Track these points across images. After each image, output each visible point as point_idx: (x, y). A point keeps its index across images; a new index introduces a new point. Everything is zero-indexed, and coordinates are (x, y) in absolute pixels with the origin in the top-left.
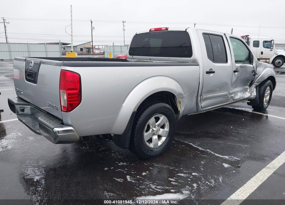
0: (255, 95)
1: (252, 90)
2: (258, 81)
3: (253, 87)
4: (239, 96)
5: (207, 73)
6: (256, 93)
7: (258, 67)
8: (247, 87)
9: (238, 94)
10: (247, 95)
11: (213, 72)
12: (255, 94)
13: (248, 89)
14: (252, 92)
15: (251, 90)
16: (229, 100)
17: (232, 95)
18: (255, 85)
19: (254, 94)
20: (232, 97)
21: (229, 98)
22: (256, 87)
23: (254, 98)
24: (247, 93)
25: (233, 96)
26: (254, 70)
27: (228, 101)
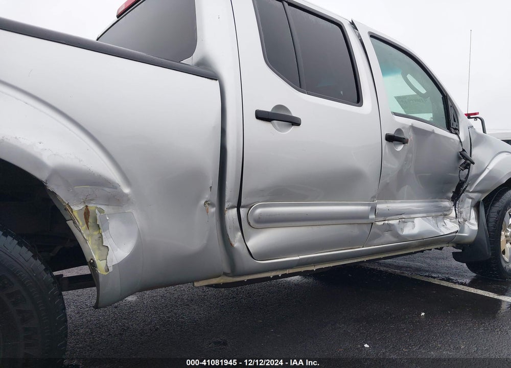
0: (473, 230)
1: (464, 215)
2: (478, 189)
3: (466, 206)
4: (418, 227)
5: (262, 116)
6: (476, 223)
7: (476, 146)
8: (448, 204)
9: (416, 220)
10: (449, 227)
11: (295, 122)
12: (476, 228)
13: (449, 210)
14: (465, 220)
15: (461, 213)
16: (377, 236)
17: (391, 222)
18: (470, 200)
19: (472, 226)
20: (390, 228)
21: (378, 231)
22: (477, 206)
23: (473, 238)
24: (447, 221)
25: (393, 225)
26: (464, 150)
27: (375, 242)
